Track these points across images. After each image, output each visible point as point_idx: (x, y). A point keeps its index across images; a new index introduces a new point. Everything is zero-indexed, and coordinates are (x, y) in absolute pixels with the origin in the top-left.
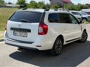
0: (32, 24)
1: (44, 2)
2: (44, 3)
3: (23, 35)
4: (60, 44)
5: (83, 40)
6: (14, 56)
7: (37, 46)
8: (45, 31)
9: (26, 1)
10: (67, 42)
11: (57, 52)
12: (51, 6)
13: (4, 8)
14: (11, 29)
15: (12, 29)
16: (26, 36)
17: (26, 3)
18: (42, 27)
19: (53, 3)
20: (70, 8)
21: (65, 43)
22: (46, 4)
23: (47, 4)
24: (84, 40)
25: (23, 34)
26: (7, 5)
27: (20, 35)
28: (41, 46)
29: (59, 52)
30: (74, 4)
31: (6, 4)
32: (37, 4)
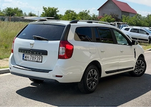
0: (50, 42)
1: (89, 12)
2: (89, 14)
3: (36, 60)
4: (94, 76)
5: (139, 72)
6: (23, 92)
7: (57, 76)
8: (68, 53)
9: (58, 11)
10: (107, 72)
11: (90, 88)
12: (100, 18)
13: (21, 22)
14: (19, 51)
15: (21, 50)
16: (40, 61)
17: (57, 13)
18: (64, 48)
19: (104, 14)
20: (134, 23)
21: (104, 75)
22: (92, 16)
23: (94, 16)
24: (141, 73)
25: (37, 58)
26: (26, 18)
27: (31, 59)
28: (61, 76)
29: (93, 87)
30: (140, 15)
31: (26, 15)
32: (75, 15)
